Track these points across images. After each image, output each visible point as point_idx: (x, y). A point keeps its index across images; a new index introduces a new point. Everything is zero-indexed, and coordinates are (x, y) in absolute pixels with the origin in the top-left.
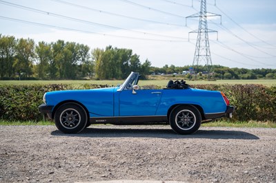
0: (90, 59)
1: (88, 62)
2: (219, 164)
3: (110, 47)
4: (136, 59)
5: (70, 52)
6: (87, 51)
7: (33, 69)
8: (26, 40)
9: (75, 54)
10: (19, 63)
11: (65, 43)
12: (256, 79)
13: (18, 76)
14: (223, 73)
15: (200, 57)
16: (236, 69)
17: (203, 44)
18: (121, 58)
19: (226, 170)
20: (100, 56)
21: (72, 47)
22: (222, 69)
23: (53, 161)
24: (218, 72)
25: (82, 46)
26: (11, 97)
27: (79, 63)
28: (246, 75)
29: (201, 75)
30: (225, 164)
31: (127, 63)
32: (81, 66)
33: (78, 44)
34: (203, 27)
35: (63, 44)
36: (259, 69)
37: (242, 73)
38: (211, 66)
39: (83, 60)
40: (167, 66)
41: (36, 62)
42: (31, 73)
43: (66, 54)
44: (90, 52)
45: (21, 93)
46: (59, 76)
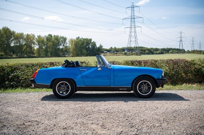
0: (68, 45)
1: (66, 47)
3: (79, 37)
4: (94, 44)
5: (56, 41)
7: (35, 52)
8: (30, 35)
9: (59, 42)
10: (26, 48)
11: (53, 35)
12: (163, 54)
13: (26, 56)
14: (145, 51)
15: (132, 42)
16: (152, 49)
17: (133, 34)
18: (85, 44)
20: (73, 43)
21: (57, 38)
22: (144, 49)
24: (142, 50)
25: (63, 38)
26: (23, 71)
27: (61, 47)
28: (158, 52)
29: (132, 52)
31: (89, 47)
32: (62, 49)
33: (61, 36)
34: (133, 24)
35: (52, 36)
37: (156, 51)
38: (138, 47)
39: (64, 45)
40: (112, 48)
41: (36, 47)
42: (34, 54)
43: (54, 42)
44: (67, 41)
45: (30, 68)
46: (50, 55)
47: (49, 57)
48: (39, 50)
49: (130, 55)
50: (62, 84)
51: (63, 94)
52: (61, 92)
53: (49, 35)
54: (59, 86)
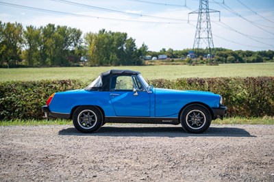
0: (83, 44)
1: (80, 48)
2: (246, 166)
3: (104, 30)
4: (132, 43)
5: (61, 37)
6: (80, 35)
7: (22, 56)
8: (13, 25)
9: (67, 39)
11: (56, 26)
12: (262, 62)
13: (6, 64)
14: (226, 56)
15: (201, 40)
16: (240, 52)
17: (204, 25)
18: (115, 42)
19: (254, 173)
20: (93, 40)
21: (63, 31)
22: (225, 52)
23: (92, 165)
24: (221, 55)
25: (74, 30)
26: (20, 94)
27: (71, 48)
28: (251, 58)
29: (202, 59)
30: (251, 166)
31: (122, 48)
32: (73, 51)
33: (70, 28)
34: (204, 6)
35: (54, 28)
36: (265, 52)
37: (247, 56)
38: (213, 49)
39: (75, 45)
40: (164, 50)
41: (25, 48)
42: (20, 60)
43: (57, 39)
44: (82, 37)
45: (29, 89)
46: (50, 63)
47: (48, 66)
48: (29, 52)
49: (197, 64)
50: (86, 113)
51: (86, 126)
52: (84, 124)
53: (50, 25)
54: (82, 116)
